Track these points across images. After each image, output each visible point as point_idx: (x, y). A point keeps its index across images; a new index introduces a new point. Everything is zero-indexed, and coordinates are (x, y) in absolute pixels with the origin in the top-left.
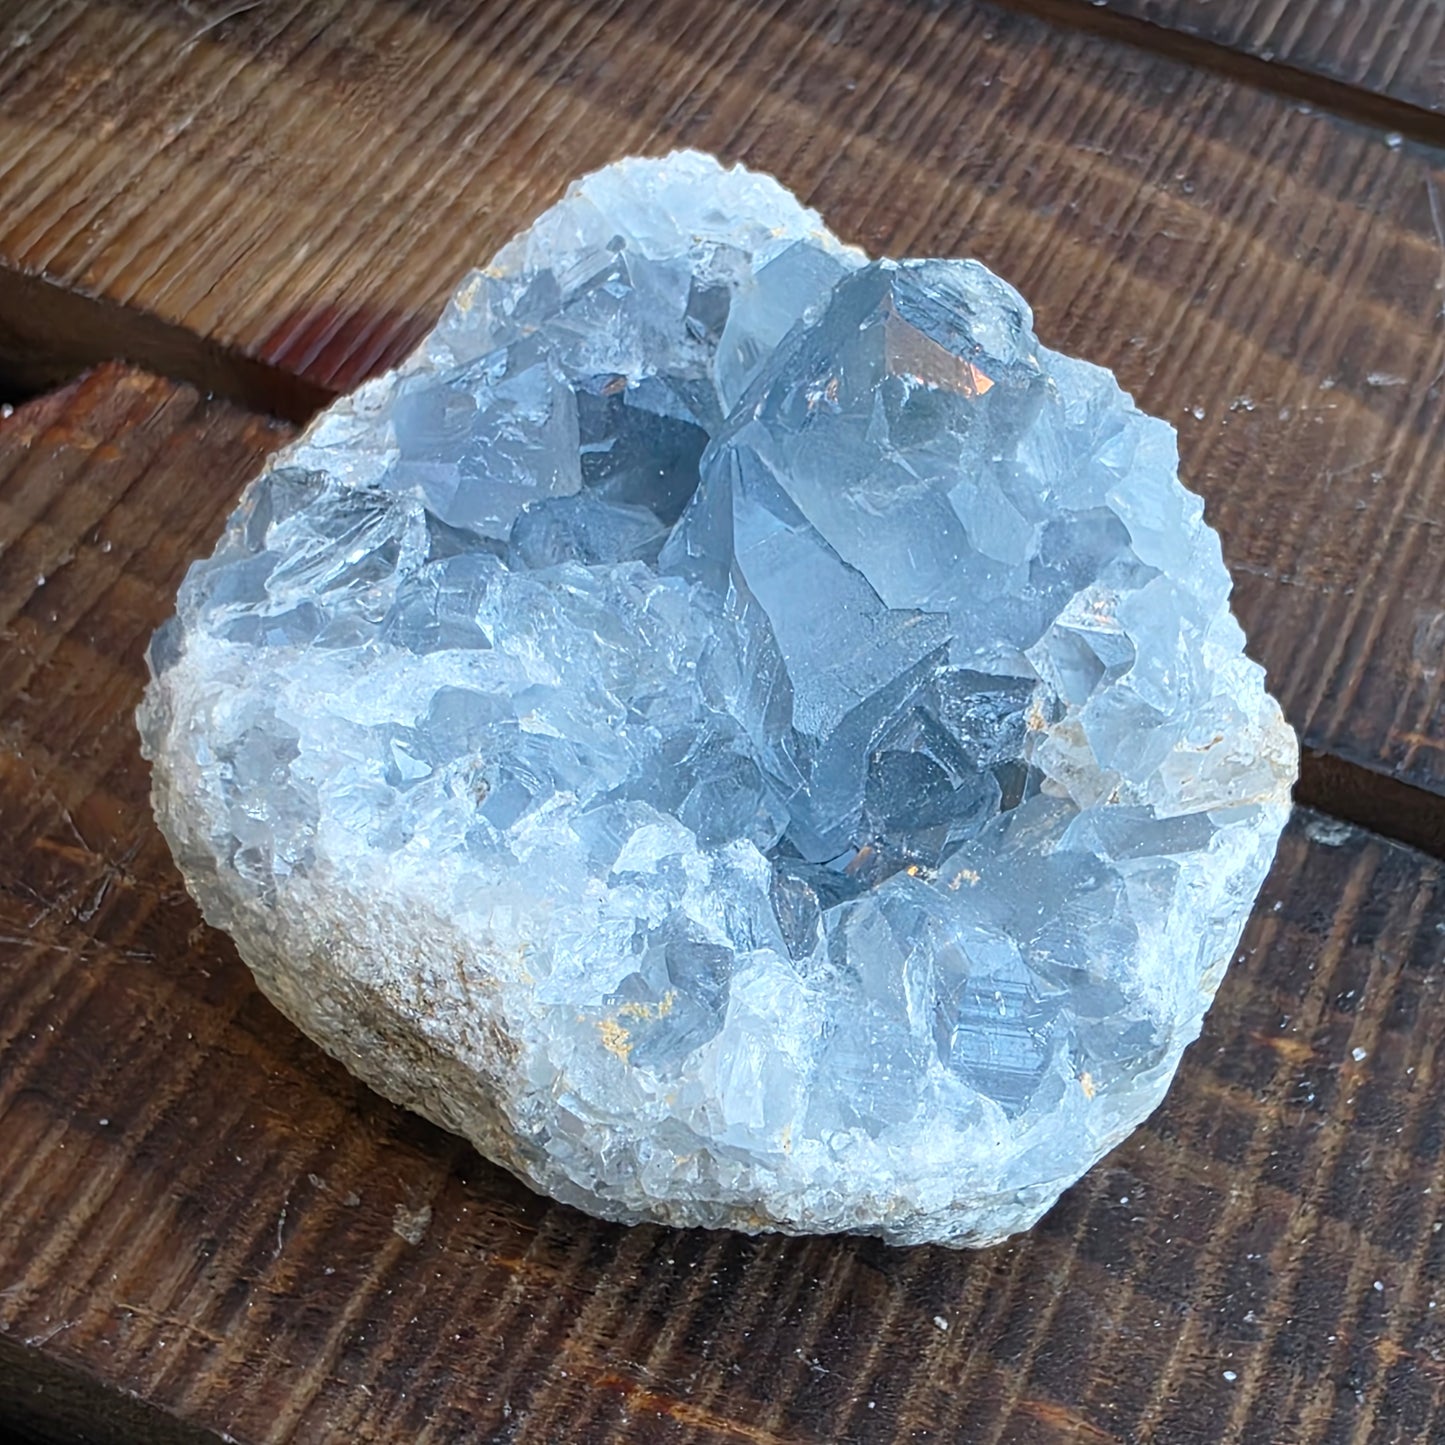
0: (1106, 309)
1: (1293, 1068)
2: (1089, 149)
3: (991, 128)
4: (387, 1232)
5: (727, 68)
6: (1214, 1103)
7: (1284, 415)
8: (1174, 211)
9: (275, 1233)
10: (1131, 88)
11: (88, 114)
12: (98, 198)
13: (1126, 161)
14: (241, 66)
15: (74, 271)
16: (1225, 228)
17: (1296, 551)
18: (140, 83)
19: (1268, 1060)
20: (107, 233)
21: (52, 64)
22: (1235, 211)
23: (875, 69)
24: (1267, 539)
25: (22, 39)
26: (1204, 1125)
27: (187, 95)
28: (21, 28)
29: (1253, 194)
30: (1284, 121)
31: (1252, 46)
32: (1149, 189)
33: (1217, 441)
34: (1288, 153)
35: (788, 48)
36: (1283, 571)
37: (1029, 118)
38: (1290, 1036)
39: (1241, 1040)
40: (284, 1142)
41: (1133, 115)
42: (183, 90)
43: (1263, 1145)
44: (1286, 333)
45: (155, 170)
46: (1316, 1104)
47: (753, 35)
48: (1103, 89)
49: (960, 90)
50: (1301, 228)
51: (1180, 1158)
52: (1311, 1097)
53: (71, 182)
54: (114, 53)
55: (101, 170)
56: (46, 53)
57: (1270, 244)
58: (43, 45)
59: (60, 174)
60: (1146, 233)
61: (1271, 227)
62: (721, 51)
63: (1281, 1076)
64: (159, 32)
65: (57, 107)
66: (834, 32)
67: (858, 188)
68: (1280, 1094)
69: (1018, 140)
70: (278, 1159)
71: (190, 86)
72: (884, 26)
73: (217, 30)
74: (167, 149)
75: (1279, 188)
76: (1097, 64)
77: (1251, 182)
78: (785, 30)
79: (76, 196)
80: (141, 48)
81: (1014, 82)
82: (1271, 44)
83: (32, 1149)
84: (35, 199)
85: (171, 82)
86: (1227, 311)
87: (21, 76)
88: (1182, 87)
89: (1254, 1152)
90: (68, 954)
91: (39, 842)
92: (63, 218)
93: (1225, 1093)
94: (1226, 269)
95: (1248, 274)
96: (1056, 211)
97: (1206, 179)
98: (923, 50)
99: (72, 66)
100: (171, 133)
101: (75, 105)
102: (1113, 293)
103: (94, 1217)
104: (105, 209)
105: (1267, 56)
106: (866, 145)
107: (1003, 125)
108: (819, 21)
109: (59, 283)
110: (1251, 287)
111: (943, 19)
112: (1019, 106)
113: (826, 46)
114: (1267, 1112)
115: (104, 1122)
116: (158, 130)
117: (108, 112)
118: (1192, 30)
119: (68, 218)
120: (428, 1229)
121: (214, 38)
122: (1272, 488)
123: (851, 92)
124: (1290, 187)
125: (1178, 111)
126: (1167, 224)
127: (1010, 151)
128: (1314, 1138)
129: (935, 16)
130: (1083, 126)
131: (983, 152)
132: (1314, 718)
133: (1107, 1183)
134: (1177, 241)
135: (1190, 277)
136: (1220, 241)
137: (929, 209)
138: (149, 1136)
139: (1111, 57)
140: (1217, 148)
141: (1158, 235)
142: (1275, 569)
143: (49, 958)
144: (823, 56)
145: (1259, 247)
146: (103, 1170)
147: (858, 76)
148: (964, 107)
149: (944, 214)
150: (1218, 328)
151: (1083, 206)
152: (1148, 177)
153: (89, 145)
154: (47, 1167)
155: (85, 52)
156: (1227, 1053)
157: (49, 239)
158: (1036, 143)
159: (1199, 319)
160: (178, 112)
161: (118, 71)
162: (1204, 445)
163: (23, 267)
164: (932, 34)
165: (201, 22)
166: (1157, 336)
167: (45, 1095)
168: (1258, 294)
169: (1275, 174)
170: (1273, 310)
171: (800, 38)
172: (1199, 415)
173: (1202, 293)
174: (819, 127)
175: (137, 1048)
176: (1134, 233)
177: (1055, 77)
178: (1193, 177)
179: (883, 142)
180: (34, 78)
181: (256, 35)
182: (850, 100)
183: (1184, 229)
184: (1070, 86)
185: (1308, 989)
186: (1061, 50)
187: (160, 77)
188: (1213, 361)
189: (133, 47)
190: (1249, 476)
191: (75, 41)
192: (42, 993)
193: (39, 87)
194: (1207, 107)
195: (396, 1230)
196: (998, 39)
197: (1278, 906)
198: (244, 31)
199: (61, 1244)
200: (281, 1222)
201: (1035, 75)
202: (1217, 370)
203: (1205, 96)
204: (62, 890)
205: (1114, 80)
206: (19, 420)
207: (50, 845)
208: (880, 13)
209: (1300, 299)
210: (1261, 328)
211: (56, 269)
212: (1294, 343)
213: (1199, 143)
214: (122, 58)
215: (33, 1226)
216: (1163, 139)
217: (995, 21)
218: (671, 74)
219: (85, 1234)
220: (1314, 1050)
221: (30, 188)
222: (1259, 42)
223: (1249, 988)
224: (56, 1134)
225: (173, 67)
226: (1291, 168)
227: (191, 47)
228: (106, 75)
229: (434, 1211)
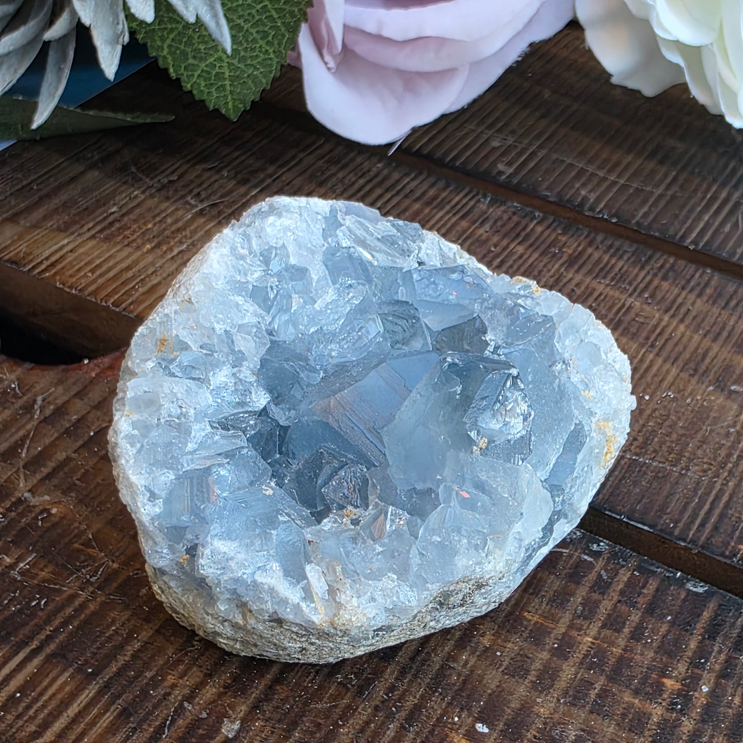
1: (672, 693)
2: (602, 281)
3: (558, 270)
4: (218, 731)
6: (631, 705)
7: (689, 401)
8: (642, 310)
9: (165, 726)
10: (625, 258)
11: (139, 241)
12: (140, 276)
13: (620, 287)
14: (212, 224)
15: (124, 306)
16: (666, 318)
17: (690, 460)
18: (165, 229)
19: (659, 688)
20: (141, 290)
21: (126, 219)
22: (672, 312)
23: (505, 242)
24: (676, 454)
25: (114, 209)
26: (624, 715)
27: (186, 236)
28: (114, 204)
29: (681, 304)
30: (698, 275)
31: (684, 241)
32: (630, 300)
33: (654, 410)
34: (698, 289)
35: (464, 232)
36: (682, 469)
37: (576, 267)
38: (670, 677)
39: (646, 677)
40: (173, 686)
41: (625, 269)
42: (184, 234)
43: (654, 727)
44: (692, 365)
45: (166, 266)
46: (681, 710)
47: (448, 226)
48: (612, 256)
49: (544, 253)
50: (703, 320)
51: (611, 729)
52: (679, 706)
53: (128, 268)
54: (154, 217)
55: (141, 265)
56: (123, 215)
57: (687, 327)
58: (124, 211)
59: (124, 265)
60: (628, 318)
61: (688, 320)
63: (665, 696)
64: (177, 209)
65: (126, 237)
66: (487, 227)
68: (663, 704)
69: (570, 275)
70: (169, 694)
71: (188, 232)
72: (511, 225)
73: (202, 210)
74: (173, 258)
75: (693, 304)
76: (611, 246)
77: (680, 300)
78: (464, 224)
79: (130, 274)
80: (167, 215)
81: (570, 252)
82: (695, 242)
83: (54, 680)
84: (111, 274)
85: (178, 230)
86: (664, 354)
87: (111, 224)
88: (650, 258)
89: (649, 730)
90: (83, 595)
91: (76, 545)
92: (123, 283)
93: (637, 701)
94: (666, 336)
95: (676, 339)
97: (659, 297)
98: (528, 236)
99: (135, 221)
100: (176, 251)
101: (135, 237)
103: (80, 712)
104: (142, 280)
105: (692, 247)
107: (563, 269)
108: (480, 221)
109: (117, 310)
110: (676, 344)
111: (538, 223)
112: (572, 262)
113: (483, 231)
114: (657, 712)
115: (90, 670)
116: (171, 249)
117: (149, 241)
118: (657, 234)
119: (124, 283)
120: (239, 731)
121: (201, 213)
122: (681, 432)
123: (493, 252)
124: (699, 302)
125: (648, 268)
126: (637, 315)
127: (565, 281)
128: (680, 725)
129: (535, 221)
130: (601, 272)
131: (552, 280)
132: (693, 534)
133: (573, 738)
134: (643, 323)
135: (647, 338)
136: (663, 323)
138: (111, 678)
139: (617, 243)
140: (665, 285)
141: (634, 320)
142: (679, 467)
143: (74, 596)
144: (481, 235)
145: (682, 328)
146: (87, 691)
147: (496, 245)
148: (545, 260)
150: (660, 361)
151: (599, 305)
152: (630, 295)
153: (139, 253)
154: (61, 688)
155: (141, 216)
156: (639, 683)
157: (115, 291)
158: (578, 278)
159: (651, 356)
160: (181, 242)
161: (155, 224)
162: (648, 412)
163: (101, 302)
164: (533, 229)
165: (197, 206)
167: (64, 656)
168: (680, 348)
169: (692, 297)
170: (687, 355)
171: (470, 228)
172: (647, 398)
173: (652, 345)
175: (110, 638)
176: (622, 318)
177: (590, 250)
178: (652, 296)
180: (117, 225)
181: (220, 213)
182: (491, 255)
183: (646, 318)
184: (596, 255)
185: (681, 657)
186: (594, 238)
187: (173, 228)
188: (655, 375)
189: (164, 215)
190: (670, 426)
191: (138, 211)
192: (69, 611)
193: (119, 229)
194: (662, 267)
195: (223, 731)
196: (564, 233)
197: (669, 618)
198: (214, 212)
199: (62, 723)
200: (168, 722)
201: (580, 249)
202: (657, 379)
203: (661, 261)
204: (84, 567)
205: (618, 253)
206: (91, 365)
207: (81, 547)
208: (510, 218)
209: (700, 351)
210: (680, 362)
211: (116, 304)
212: (696, 370)
213: (656, 282)
214: (158, 219)
215: (50, 714)
216: (639, 279)
217: (563, 226)
219: (75, 720)
220: (682, 685)
221: (109, 270)
222: (689, 241)
223: (652, 654)
224: (67, 674)
225: (180, 224)
226: (700, 295)
227: (190, 216)
228: (150, 226)
229: (242, 724)
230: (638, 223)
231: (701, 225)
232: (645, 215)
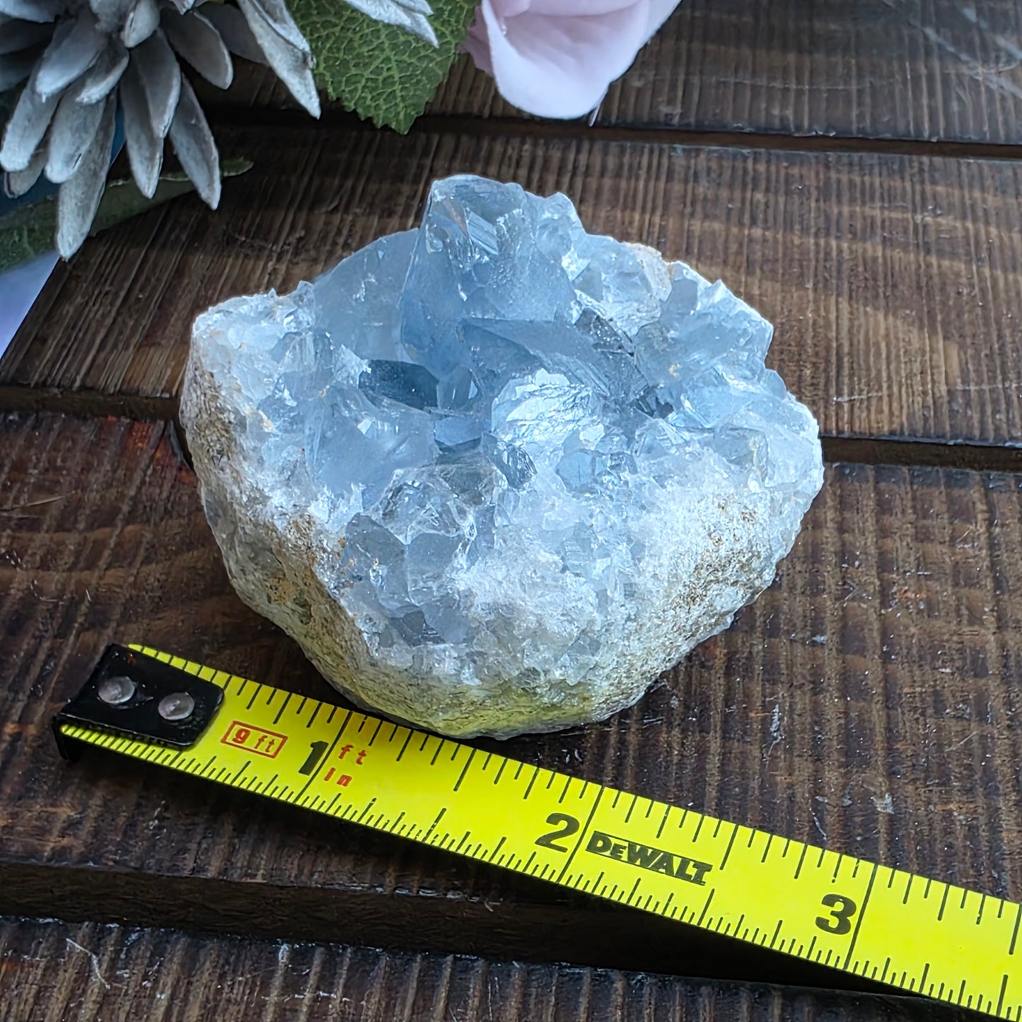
0: (936, 280)
2: (874, 205)
3: (817, 208)
4: (874, 812)
5: (658, 213)
8: (939, 225)
9: (817, 829)
10: (876, 171)
13: (897, 207)
16: (969, 225)
22: (969, 216)
23: (737, 194)
29: (973, 206)
30: (964, 168)
31: (923, 136)
32: (919, 217)
34: (977, 182)
35: (684, 196)
37: (834, 198)
40: (791, 786)
41: (885, 184)
48: (862, 175)
49: (788, 193)
50: (1008, 216)
57: (998, 227)
60: (932, 238)
61: (993, 219)
62: (649, 205)
66: (703, 182)
67: (770, 254)
69: (836, 211)
70: (793, 795)
72: (727, 172)
75: (984, 201)
76: (851, 164)
77: (967, 201)
78: (676, 187)
81: (813, 183)
82: (933, 133)
86: (998, 264)
88: (901, 164)
90: (612, 731)
94: (984, 244)
95: (997, 244)
96: (878, 239)
98: (755, 179)
102: (935, 270)
105: (934, 140)
106: (757, 232)
107: (822, 204)
108: (691, 178)
110: (1002, 250)
111: (755, 162)
112: (824, 195)
113: (704, 189)
118: (888, 136)
120: (895, 804)
123: (733, 209)
124: (989, 198)
125: (908, 176)
126: (939, 232)
127: (834, 217)
130: (866, 196)
131: (821, 220)
134: (950, 238)
135: (968, 253)
136: (972, 232)
137: (812, 255)
138: (718, 804)
139: (856, 158)
140: (940, 189)
141: (938, 238)
143: (603, 736)
144: (705, 194)
145: (993, 230)
147: (731, 200)
148: (796, 201)
149: (822, 255)
150: (999, 273)
152: (914, 211)
158: (846, 209)
159: (987, 270)
164: (755, 170)
166: (972, 286)
168: (1008, 253)
169: (977, 194)
171: (687, 189)
173: (979, 259)
174: (728, 230)
175: (681, 765)
176: (925, 239)
177: (833, 175)
178: (937, 206)
179: (766, 229)
182: (734, 213)
183: (950, 231)
184: (844, 179)
188: (1007, 291)
192: (612, 753)
194: (921, 171)
195: (879, 809)
196: (791, 165)
200: (817, 823)
201: (822, 177)
203: (916, 166)
205: (864, 170)
208: (721, 166)
213: (929, 189)
216: (909, 192)
217: (783, 157)
218: (631, 223)
222: (926, 133)
226: (983, 190)
229: (892, 795)
230: (859, 130)
231: (926, 111)
232: (861, 116)
